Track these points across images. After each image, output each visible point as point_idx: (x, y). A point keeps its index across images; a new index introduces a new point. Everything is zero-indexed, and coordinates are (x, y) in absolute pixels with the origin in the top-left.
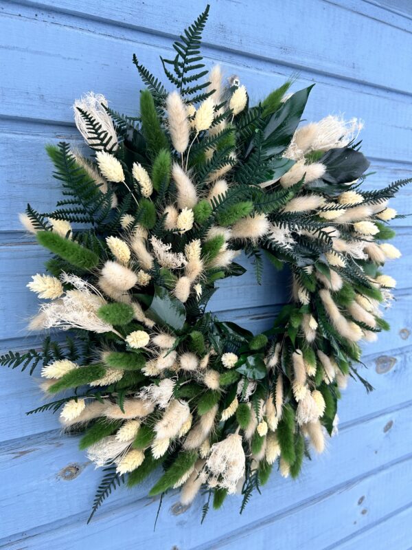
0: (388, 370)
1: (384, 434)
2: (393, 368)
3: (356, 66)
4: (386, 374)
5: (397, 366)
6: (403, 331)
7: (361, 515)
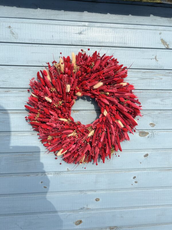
0: (145, 136)
1: (145, 158)
2: (148, 136)
3: (126, 43)
4: (144, 137)
5: (149, 136)
6: (151, 124)
7: (135, 183)
